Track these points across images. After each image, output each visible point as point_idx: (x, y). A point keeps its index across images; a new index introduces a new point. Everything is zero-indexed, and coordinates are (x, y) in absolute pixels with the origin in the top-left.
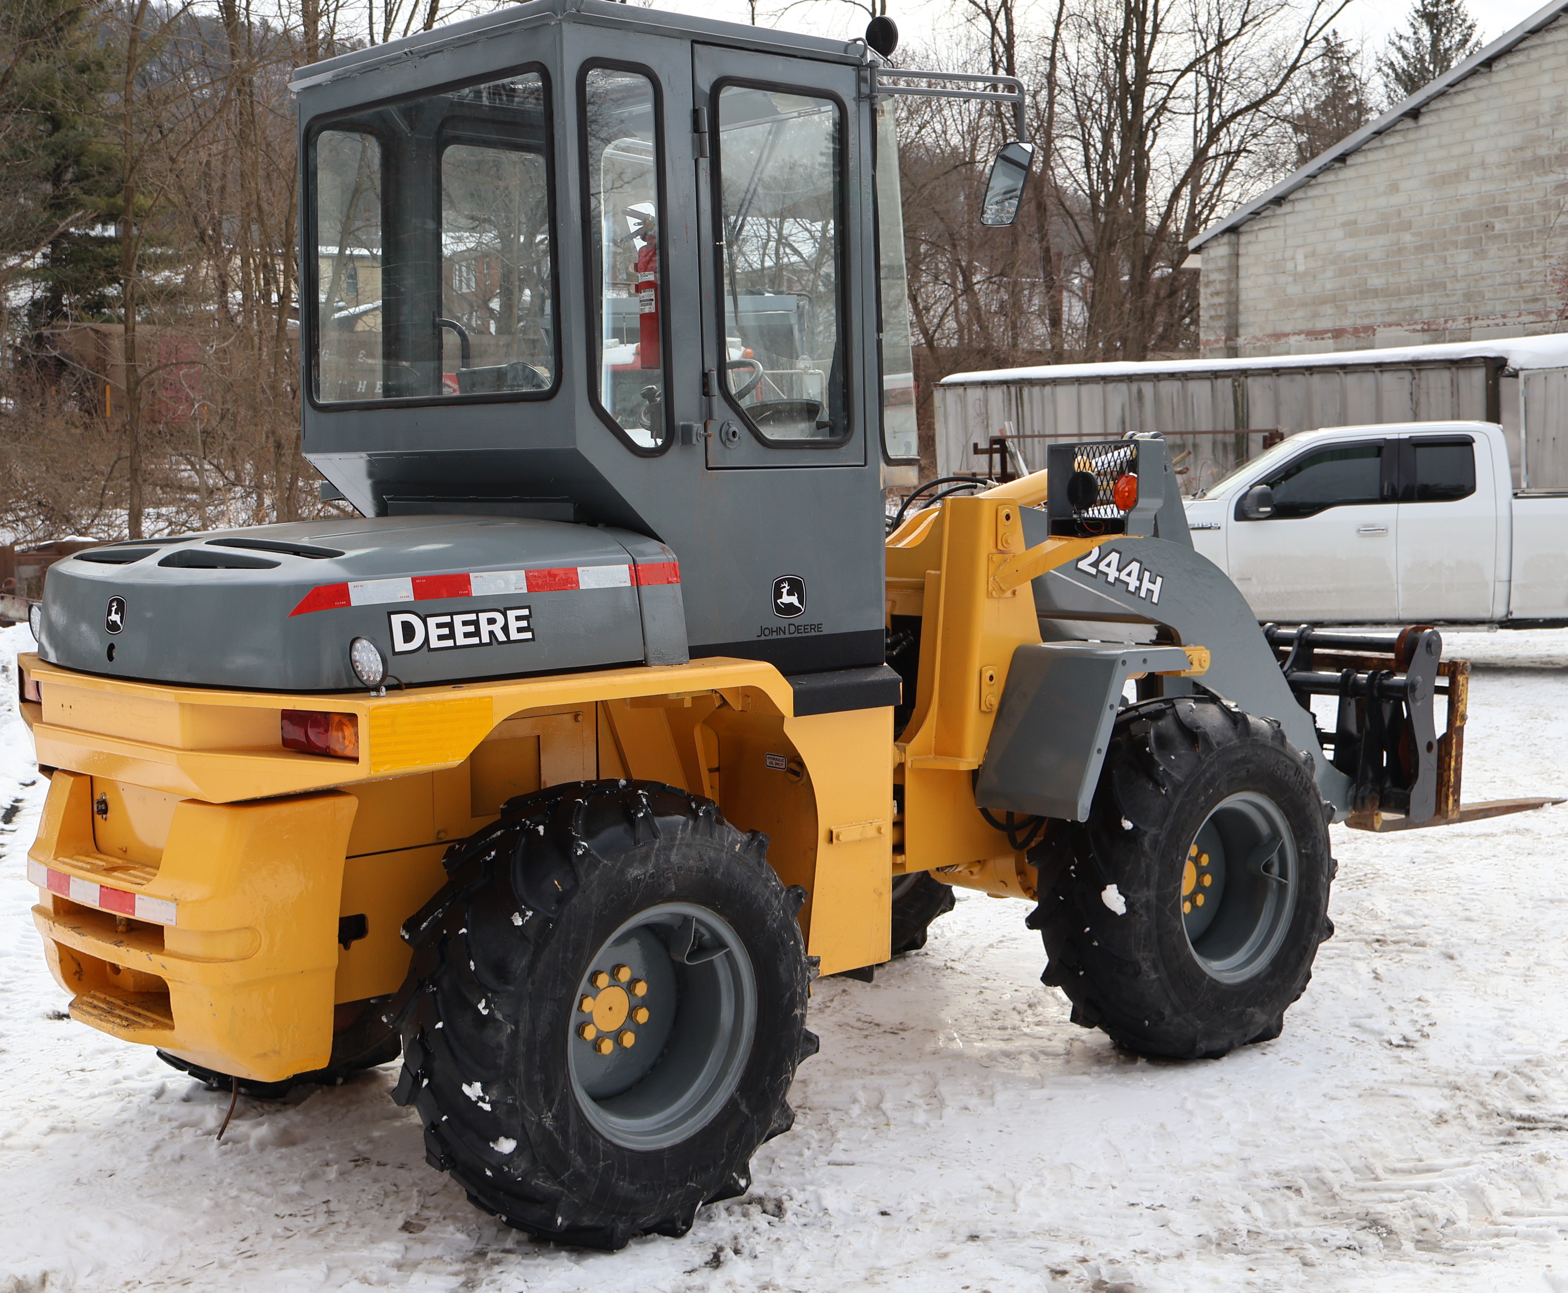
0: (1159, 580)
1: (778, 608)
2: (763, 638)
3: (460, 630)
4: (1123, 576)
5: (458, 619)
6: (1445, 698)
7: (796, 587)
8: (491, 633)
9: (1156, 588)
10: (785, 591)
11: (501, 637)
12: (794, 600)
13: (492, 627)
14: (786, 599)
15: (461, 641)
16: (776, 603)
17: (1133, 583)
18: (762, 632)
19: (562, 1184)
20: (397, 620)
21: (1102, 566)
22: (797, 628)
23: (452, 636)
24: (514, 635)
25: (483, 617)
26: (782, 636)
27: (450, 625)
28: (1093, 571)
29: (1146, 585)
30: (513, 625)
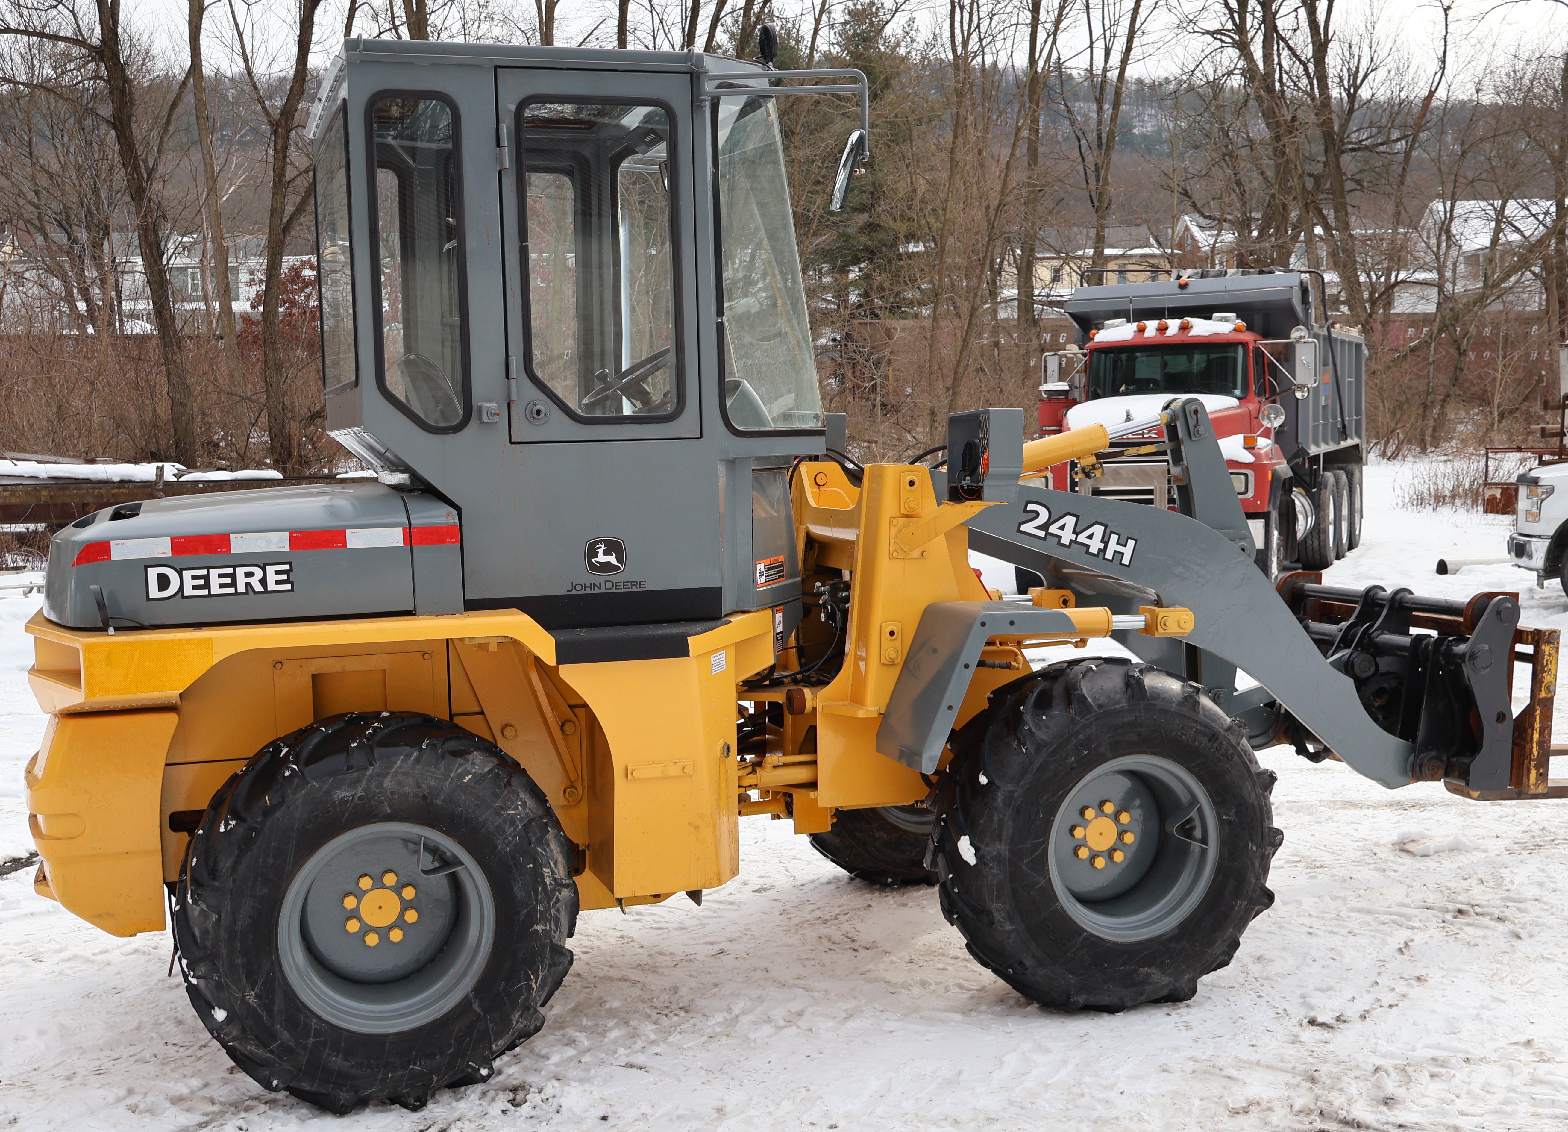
0: (1131, 543)
1: (592, 566)
2: (574, 592)
3: (215, 581)
4: (1082, 538)
5: (214, 573)
6: (1529, 667)
7: (613, 547)
8: (248, 585)
9: (1128, 551)
10: (600, 551)
11: (258, 588)
12: (612, 559)
13: (248, 580)
14: (601, 558)
15: (215, 590)
16: (590, 562)
17: (1095, 545)
18: (574, 587)
19: (271, 1052)
20: (153, 573)
21: (1053, 529)
22: (615, 585)
23: (207, 586)
24: (272, 586)
25: (240, 572)
26: (597, 591)
27: (207, 578)
28: (1042, 534)
29: (1113, 546)
30: (271, 578)
